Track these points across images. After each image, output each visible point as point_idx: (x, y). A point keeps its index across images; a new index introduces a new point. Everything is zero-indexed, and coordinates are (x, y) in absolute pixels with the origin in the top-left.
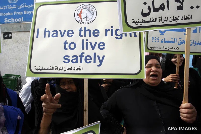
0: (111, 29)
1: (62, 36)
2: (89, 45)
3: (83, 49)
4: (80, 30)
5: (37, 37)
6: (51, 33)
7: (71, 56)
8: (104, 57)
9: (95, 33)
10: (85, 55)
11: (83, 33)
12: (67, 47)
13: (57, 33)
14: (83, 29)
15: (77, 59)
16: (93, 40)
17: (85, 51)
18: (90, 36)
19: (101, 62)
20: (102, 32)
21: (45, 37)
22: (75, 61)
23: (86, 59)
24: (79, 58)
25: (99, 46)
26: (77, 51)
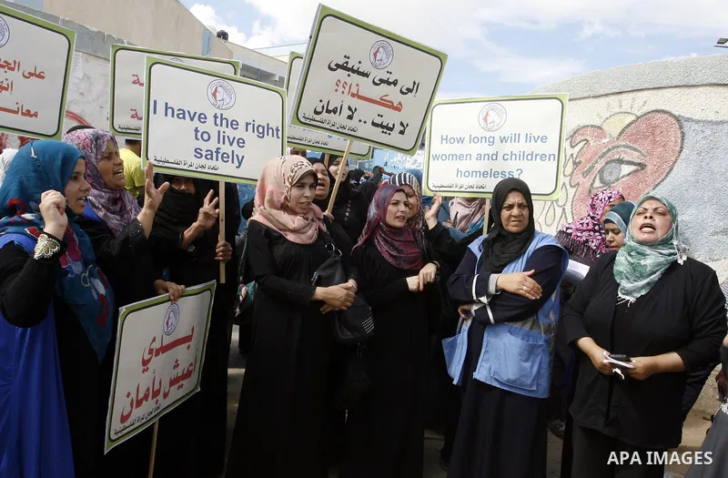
0: (252, 123)
1: (192, 119)
2: (226, 138)
3: (219, 142)
4: (216, 117)
5: (155, 113)
6: (176, 112)
7: (204, 150)
8: (243, 157)
9: (234, 124)
10: (221, 151)
11: (218, 121)
12: (199, 136)
13: (184, 114)
14: (219, 115)
15: (212, 154)
16: (230, 132)
17: (221, 145)
18: (227, 127)
19: (240, 163)
20: (242, 126)
21: (166, 115)
22: (209, 157)
23: (222, 157)
24: (215, 154)
25: (238, 143)
26: (213, 145)
